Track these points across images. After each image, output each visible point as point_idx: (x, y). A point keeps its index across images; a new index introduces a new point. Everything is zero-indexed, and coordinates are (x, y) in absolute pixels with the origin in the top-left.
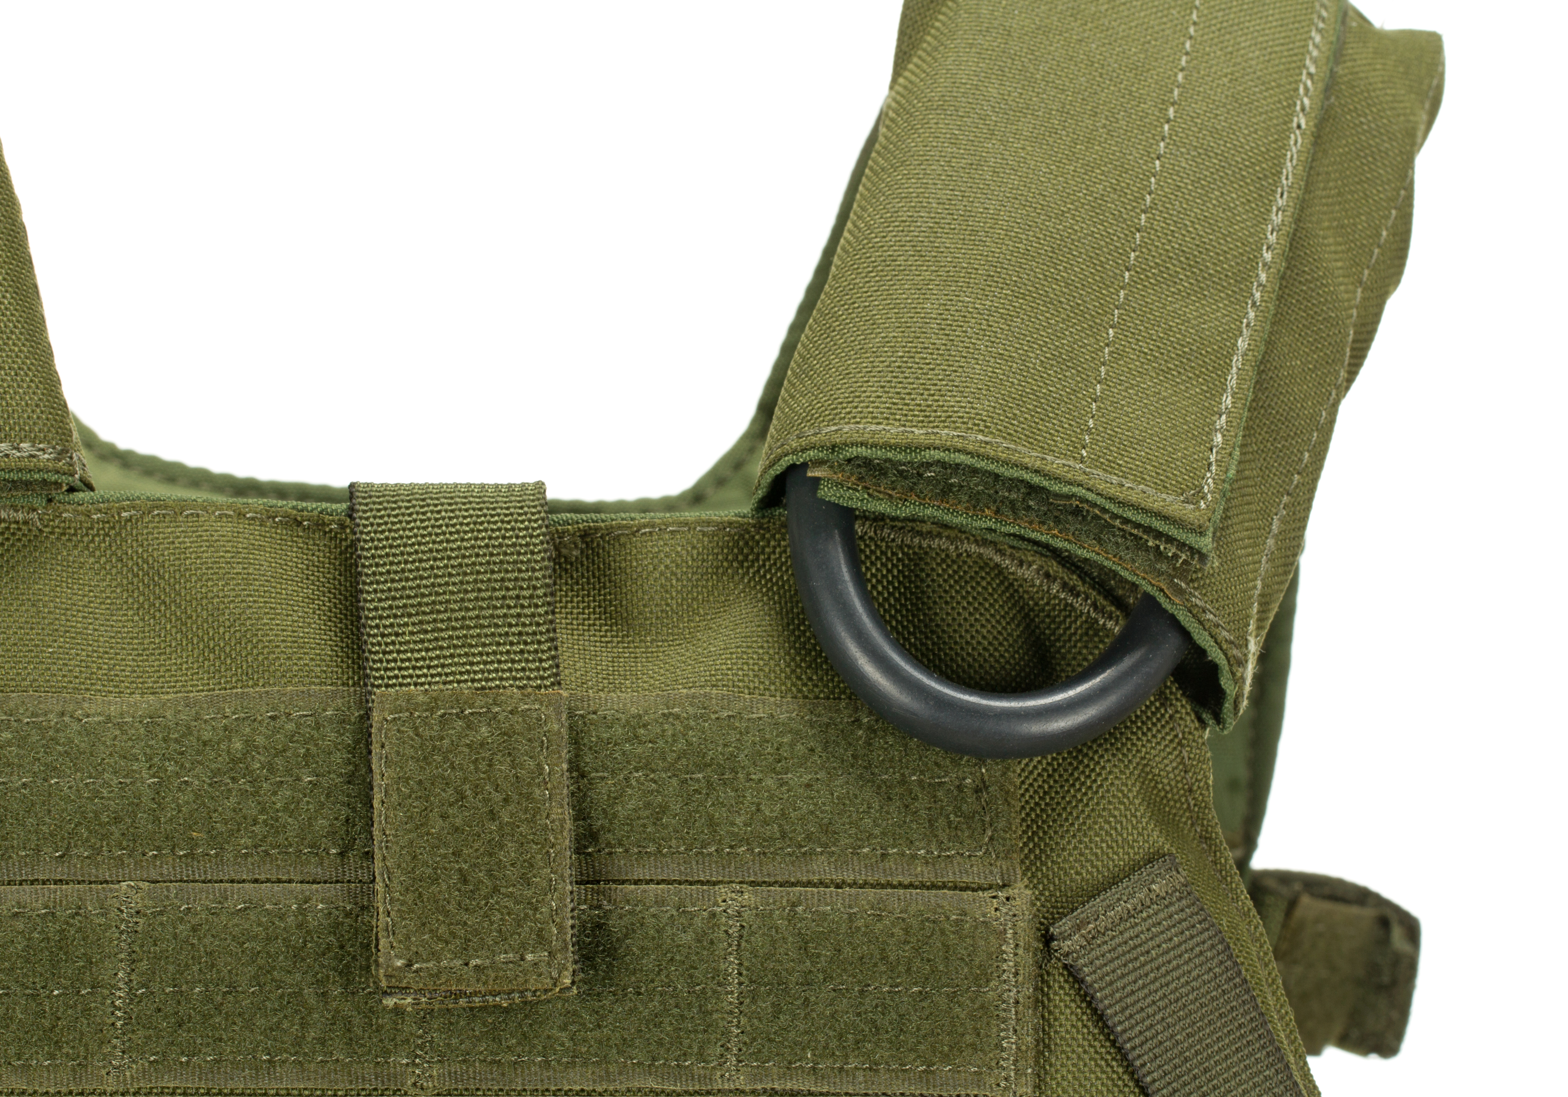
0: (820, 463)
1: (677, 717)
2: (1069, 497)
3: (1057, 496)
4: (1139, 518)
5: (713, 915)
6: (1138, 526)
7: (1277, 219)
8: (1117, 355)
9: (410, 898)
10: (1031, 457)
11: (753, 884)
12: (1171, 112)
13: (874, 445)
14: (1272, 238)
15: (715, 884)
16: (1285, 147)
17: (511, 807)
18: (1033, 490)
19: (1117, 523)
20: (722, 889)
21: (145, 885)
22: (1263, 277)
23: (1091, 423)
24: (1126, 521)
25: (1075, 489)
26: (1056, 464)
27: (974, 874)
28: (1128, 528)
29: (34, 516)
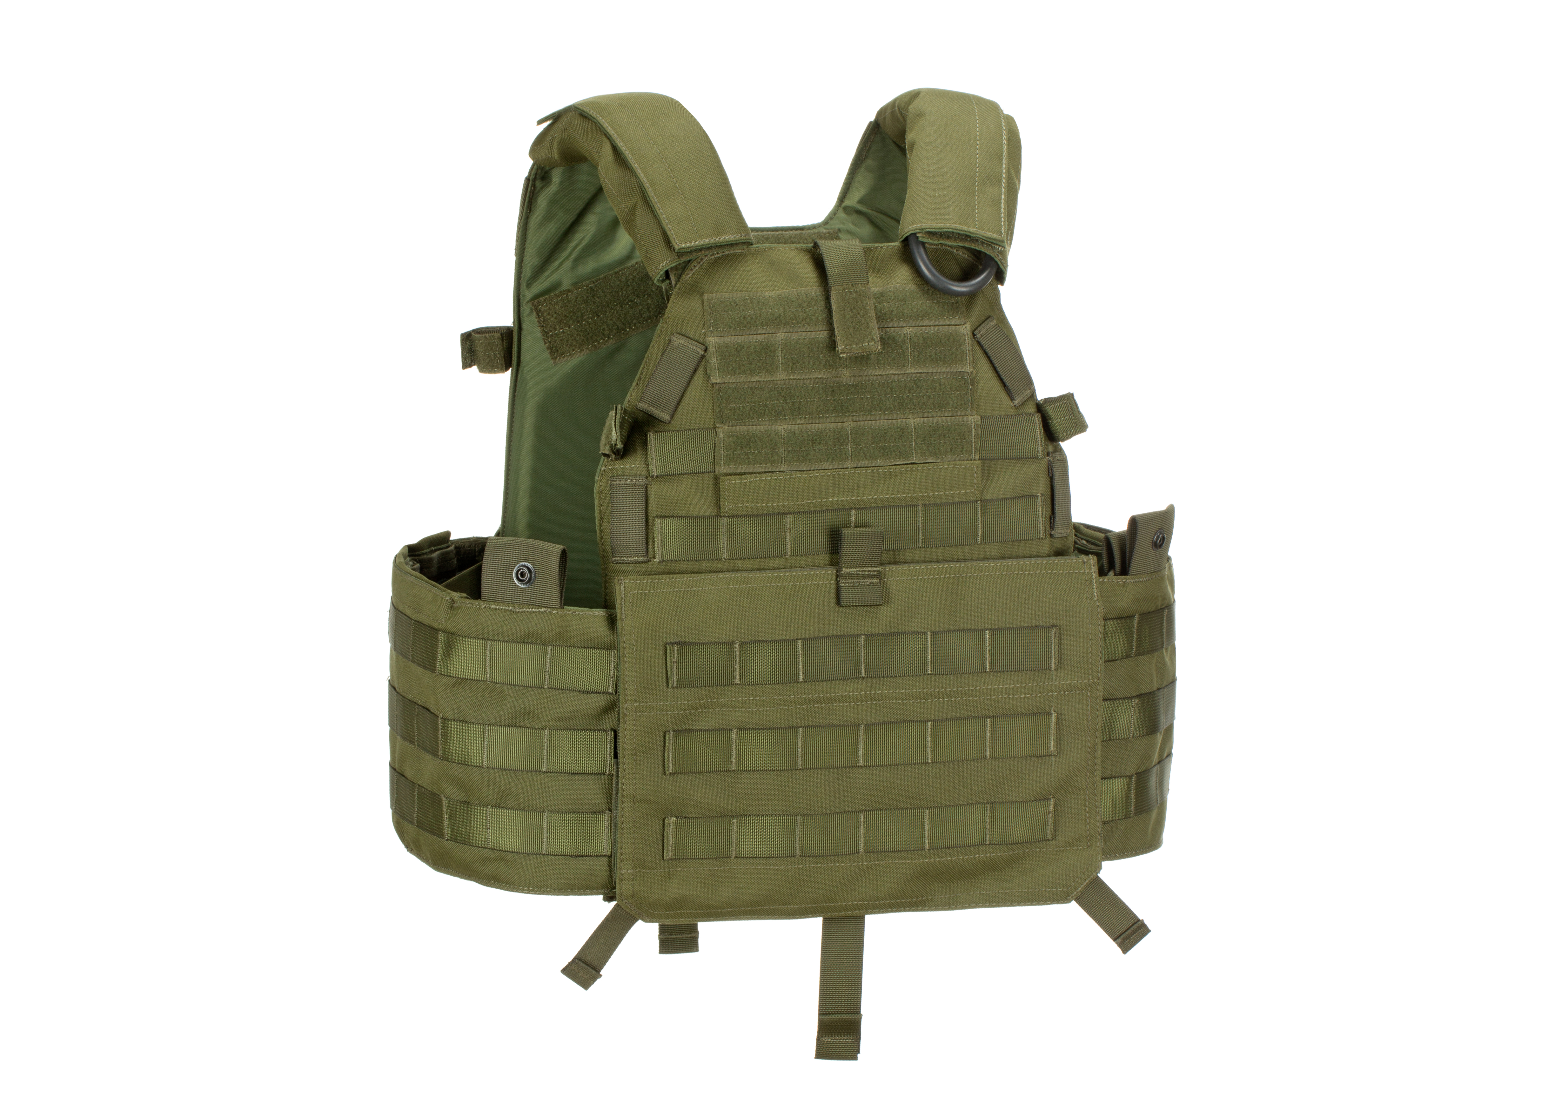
0: (919, 233)
1: (891, 291)
2: (975, 237)
3: (973, 237)
4: (990, 240)
5: (904, 334)
6: (990, 242)
7: (1004, 166)
8: (979, 202)
9: (843, 332)
10: (966, 228)
11: (911, 327)
12: (978, 142)
13: (931, 228)
14: (1004, 171)
15: (904, 327)
16: (1003, 149)
17: (862, 311)
18: (966, 236)
19: (986, 242)
20: (906, 328)
21: (783, 334)
22: (1004, 181)
23: (977, 219)
24: (987, 241)
25: (977, 235)
26: (972, 230)
27: (958, 322)
28: (988, 243)
29: (744, 251)
